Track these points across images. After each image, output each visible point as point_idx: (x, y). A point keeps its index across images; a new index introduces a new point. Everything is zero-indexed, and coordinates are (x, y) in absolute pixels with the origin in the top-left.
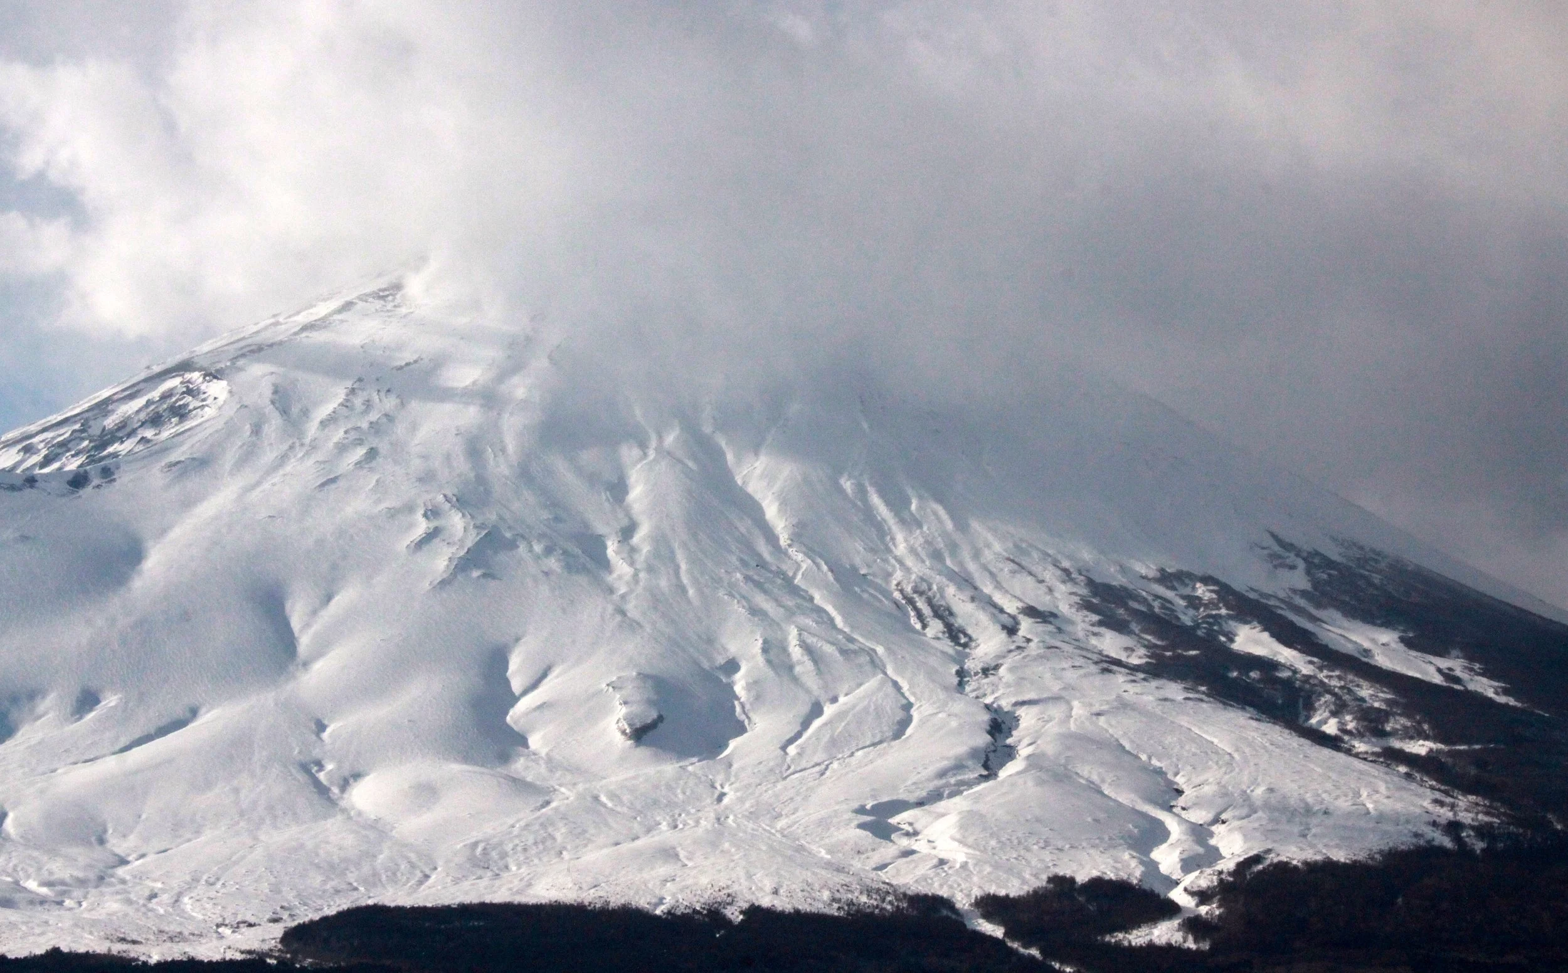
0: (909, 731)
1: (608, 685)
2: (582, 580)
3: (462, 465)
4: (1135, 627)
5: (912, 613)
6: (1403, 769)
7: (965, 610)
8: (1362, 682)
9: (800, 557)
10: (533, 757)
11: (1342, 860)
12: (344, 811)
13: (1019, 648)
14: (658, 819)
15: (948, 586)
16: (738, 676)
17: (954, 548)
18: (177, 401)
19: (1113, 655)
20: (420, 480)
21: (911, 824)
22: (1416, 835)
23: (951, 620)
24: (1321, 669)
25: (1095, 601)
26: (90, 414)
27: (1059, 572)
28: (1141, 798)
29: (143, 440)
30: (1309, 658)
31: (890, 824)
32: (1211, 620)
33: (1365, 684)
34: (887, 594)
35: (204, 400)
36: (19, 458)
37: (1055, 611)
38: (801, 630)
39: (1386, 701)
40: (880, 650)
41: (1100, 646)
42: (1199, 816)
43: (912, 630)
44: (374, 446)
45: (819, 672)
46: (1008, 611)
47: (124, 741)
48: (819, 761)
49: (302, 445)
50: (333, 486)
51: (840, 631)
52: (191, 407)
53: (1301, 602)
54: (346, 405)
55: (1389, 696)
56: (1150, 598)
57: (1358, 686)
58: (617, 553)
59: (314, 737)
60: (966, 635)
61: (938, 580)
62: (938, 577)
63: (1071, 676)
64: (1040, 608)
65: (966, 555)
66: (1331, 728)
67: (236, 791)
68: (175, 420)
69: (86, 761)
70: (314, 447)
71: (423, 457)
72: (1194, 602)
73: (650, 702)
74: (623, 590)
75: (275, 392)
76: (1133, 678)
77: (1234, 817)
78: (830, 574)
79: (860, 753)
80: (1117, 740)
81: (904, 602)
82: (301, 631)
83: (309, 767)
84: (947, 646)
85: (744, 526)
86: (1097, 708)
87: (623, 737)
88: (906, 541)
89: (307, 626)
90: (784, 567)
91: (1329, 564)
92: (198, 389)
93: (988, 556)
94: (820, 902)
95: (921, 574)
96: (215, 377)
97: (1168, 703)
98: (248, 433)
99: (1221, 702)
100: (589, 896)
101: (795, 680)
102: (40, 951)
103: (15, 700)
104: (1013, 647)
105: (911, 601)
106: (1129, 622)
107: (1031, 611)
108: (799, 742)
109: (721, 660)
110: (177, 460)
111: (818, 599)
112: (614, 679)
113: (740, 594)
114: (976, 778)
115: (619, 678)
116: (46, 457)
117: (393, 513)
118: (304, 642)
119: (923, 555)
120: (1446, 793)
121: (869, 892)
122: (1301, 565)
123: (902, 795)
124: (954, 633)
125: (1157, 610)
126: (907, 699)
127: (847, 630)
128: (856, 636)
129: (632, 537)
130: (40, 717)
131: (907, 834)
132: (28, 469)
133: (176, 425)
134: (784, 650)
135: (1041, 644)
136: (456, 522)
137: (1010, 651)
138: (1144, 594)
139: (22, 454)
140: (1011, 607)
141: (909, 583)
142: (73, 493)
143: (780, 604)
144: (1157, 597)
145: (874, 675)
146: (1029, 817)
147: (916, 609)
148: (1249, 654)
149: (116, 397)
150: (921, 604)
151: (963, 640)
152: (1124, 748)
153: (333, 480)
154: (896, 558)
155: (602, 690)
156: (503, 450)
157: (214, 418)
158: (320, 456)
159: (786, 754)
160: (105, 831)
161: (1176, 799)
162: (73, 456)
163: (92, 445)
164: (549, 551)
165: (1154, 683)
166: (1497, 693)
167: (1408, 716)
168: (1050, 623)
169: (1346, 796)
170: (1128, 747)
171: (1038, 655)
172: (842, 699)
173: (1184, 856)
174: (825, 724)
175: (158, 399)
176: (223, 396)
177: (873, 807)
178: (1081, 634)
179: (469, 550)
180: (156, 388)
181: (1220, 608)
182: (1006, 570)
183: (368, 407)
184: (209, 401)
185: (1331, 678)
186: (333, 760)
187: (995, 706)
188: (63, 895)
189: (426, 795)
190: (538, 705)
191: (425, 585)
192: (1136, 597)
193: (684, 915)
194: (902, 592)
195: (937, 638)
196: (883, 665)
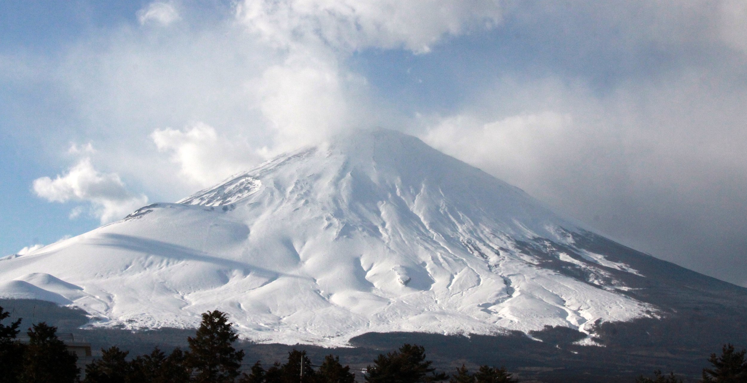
0: (481, 283)
1: (392, 269)
2: (375, 239)
3: (332, 205)
4: (531, 253)
5: (468, 249)
6: (623, 295)
7: (484, 249)
9: (433, 232)
10: (376, 290)
11: (624, 322)
12: (332, 304)
13: (502, 259)
15: (477, 242)
16: (427, 267)
17: (475, 231)
18: (245, 186)
19: (528, 261)
20: (322, 209)
21: (495, 310)
22: (639, 314)
23: (480, 251)
24: (587, 266)
25: (518, 246)
26: (219, 189)
27: (507, 237)
28: (556, 303)
29: (238, 197)
30: (583, 263)
31: (489, 310)
33: (602, 270)
34: (460, 243)
35: (254, 186)
37: (508, 249)
38: (441, 254)
39: (609, 275)
40: (464, 259)
41: (525, 259)
42: (575, 308)
43: (469, 253)
44: (306, 199)
45: (450, 266)
46: (495, 248)
47: (261, 284)
48: (459, 291)
50: (297, 211)
51: (452, 254)
52: (250, 188)
53: (574, 247)
54: (296, 187)
55: (609, 274)
56: (533, 245)
57: (600, 271)
58: (382, 231)
59: (314, 283)
60: (486, 255)
61: (473, 240)
63: (521, 267)
64: (504, 248)
65: (479, 232)
66: (596, 282)
67: (300, 298)
68: (246, 191)
69: (252, 289)
70: (289, 200)
71: (321, 203)
72: (545, 247)
73: (406, 274)
74: (387, 242)
75: (275, 183)
77: (585, 309)
78: (443, 237)
79: (470, 289)
80: (542, 286)
81: (465, 245)
82: (299, 253)
83: (317, 292)
84: (481, 258)
85: (416, 223)
86: (532, 277)
87: (401, 284)
88: (461, 228)
89: (300, 251)
90: (430, 236)
91: (578, 236)
92: (252, 182)
93: (485, 232)
94: (487, 332)
95: (468, 238)
96: (256, 179)
97: (550, 276)
98: (270, 195)
99: (566, 276)
101: (443, 268)
104: (501, 259)
105: (467, 245)
106: (529, 252)
107: (502, 249)
108: (451, 286)
109: (421, 262)
110: (251, 203)
111: (442, 244)
112: (394, 267)
113: (421, 243)
114: (507, 297)
115: (395, 267)
116: (208, 201)
117: (317, 219)
118: (301, 255)
119: (467, 232)
120: (641, 303)
121: (499, 329)
122: (571, 236)
123: (489, 302)
125: (535, 249)
126: (477, 273)
127: (453, 253)
128: (456, 255)
129: (385, 226)
130: (234, 276)
131: (495, 313)
132: (203, 205)
133: (248, 193)
134: (438, 259)
135: (508, 258)
136: (336, 221)
137: (500, 260)
138: (531, 244)
139: (200, 200)
140: (496, 248)
141: (465, 240)
142: (224, 212)
143: (432, 246)
144: (535, 245)
145: (465, 267)
146: (529, 308)
147: (469, 247)
148: (565, 261)
149: (226, 184)
150: (470, 246)
151: (485, 257)
153: (297, 209)
154: (459, 233)
155: (391, 270)
156: (343, 201)
157: (259, 191)
158: (292, 202)
159: (449, 289)
160: (270, 310)
161: (565, 303)
162: (216, 201)
163: (221, 198)
164: (364, 230)
165: (544, 270)
166: (637, 273)
167: (618, 280)
168: (508, 252)
169: (613, 303)
170: (545, 288)
171: (509, 262)
172: (458, 274)
173: (578, 319)
174: (457, 281)
175: (239, 185)
176: (260, 184)
177: (482, 305)
178: (517, 255)
179: (341, 230)
180: (238, 182)
181: (553, 248)
182: (491, 236)
183: (302, 188)
184: (256, 186)
185: (591, 268)
186: (322, 290)
187: (502, 276)
188: (272, 327)
189: (354, 300)
190: (373, 274)
191: (331, 239)
192: (529, 245)
193: (453, 336)
194: (464, 242)
195: (478, 256)
196: (467, 264)
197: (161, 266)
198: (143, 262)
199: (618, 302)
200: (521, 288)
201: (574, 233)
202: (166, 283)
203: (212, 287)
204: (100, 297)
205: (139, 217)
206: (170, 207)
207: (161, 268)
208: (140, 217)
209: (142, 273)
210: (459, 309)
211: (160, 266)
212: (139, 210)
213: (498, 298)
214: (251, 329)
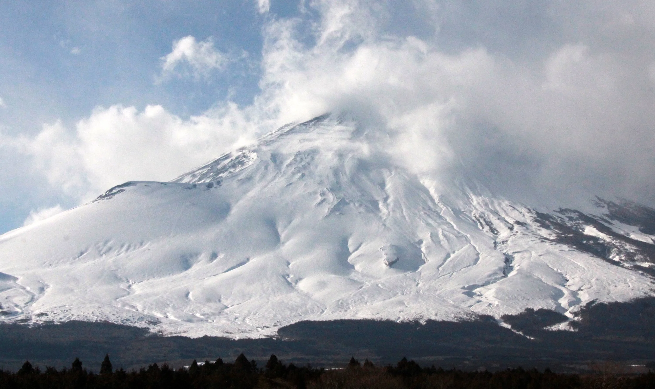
0: (479, 262)
1: (380, 249)
2: (372, 215)
3: (332, 178)
4: (552, 227)
5: (479, 224)
6: (640, 272)
7: (496, 223)
8: (626, 244)
9: (442, 206)
10: (356, 272)
11: (621, 302)
12: (296, 290)
13: (514, 234)
14: (398, 291)
15: (490, 215)
16: (423, 245)
17: (492, 202)
18: (240, 159)
19: (545, 236)
20: (319, 183)
21: (480, 292)
22: (645, 293)
23: (492, 226)
24: (613, 240)
25: (538, 219)
26: (213, 164)
27: (527, 210)
28: (554, 282)
29: (230, 172)
30: (609, 236)
31: (473, 292)
32: (577, 224)
34: (471, 218)
35: (249, 159)
36: (191, 179)
37: (526, 222)
38: (443, 230)
40: (469, 236)
41: (540, 234)
42: (574, 288)
43: (478, 229)
44: (304, 173)
45: (449, 243)
46: (510, 223)
47: (226, 268)
48: (450, 272)
49: (281, 173)
50: (290, 186)
51: (455, 230)
53: (606, 218)
54: (295, 160)
55: (636, 248)
56: (556, 218)
57: (625, 245)
58: (383, 206)
59: (286, 267)
60: (497, 231)
61: (487, 213)
62: (487, 212)
63: (531, 243)
64: (521, 221)
65: (496, 205)
66: (617, 259)
67: (262, 284)
68: (240, 165)
69: (214, 276)
70: (284, 173)
71: (320, 176)
73: (395, 254)
74: (385, 218)
75: (272, 156)
76: (552, 244)
77: (585, 289)
78: (452, 211)
79: (463, 270)
80: (547, 264)
81: (476, 220)
82: (281, 233)
83: (285, 276)
84: (491, 234)
85: (424, 196)
86: (540, 254)
87: (386, 265)
88: (476, 200)
89: (283, 231)
90: (437, 210)
91: (614, 205)
92: (247, 155)
93: (503, 204)
94: (451, 318)
95: (482, 211)
96: (253, 152)
97: (563, 252)
98: (263, 169)
99: (581, 251)
100: (376, 317)
101: (441, 246)
102: (201, 336)
103: (191, 256)
104: (512, 234)
105: (478, 220)
106: (550, 225)
107: (518, 223)
108: (443, 266)
109: (417, 240)
110: (241, 178)
111: (448, 220)
112: (382, 247)
113: (423, 218)
114: (501, 277)
115: (384, 246)
116: (199, 178)
117: (310, 194)
118: (283, 237)
119: (482, 205)
121: (466, 314)
122: (606, 206)
123: (477, 283)
124: (493, 230)
125: (559, 221)
126: (478, 251)
127: (458, 230)
128: (460, 231)
129: (387, 200)
130: (199, 261)
131: (479, 295)
132: (193, 182)
133: (241, 167)
134: (437, 236)
135: (521, 233)
136: (331, 197)
137: (511, 236)
138: (555, 216)
139: (192, 177)
140: (511, 221)
141: (478, 214)
142: (209, 189)
143: (435, 221)
144: (559, 217)
145: (467, 244)
146: (519, 289)
147: (480, 222)
148: (589, 235)
149: (221, 159)
150: (482, 221)
151: (496, 232)
152: (548, 266)
153: (291, 184)
154: (473, 206)
155: (379, 250)
156: (345, 173)
157: (252, 165)
158: (286, 176)
159: (439, 270)
160: (221, 298)
161: (566, 283)
162: (208, 178)
163: (214, 174)
164: (361, 205)
165: (558, 245)
167: (642, 255)
168: (524, 226)
169: (622, 281)
170: (550, 266)
171: (520, 237)
172: (456, 252)
173: (569, 301)
174: (451, 260)
175: (234, 159)
176: (255, 158)
177: (468, 287)
178: (534, 230)
179: (335, 205)
181: (579, 221)
182: (509, 209)
183: (302, 160)
184: (251, 159)
185: (616, 242)
186: (293, 274)
187: (506, 253)
188: (208, 318)
189: (322, 285)
190: (358, 255)
191: (321, 217)
192: (552, 218)
193: (407, 323)
194: (475, 217)
195: (487, 232)
196: (470, 241)
197: (120, 252)
198: (100, 249)
199: (628, 280)
200: (520, 267)
201: (611, 202)
202: (119, 270)
203: (170, 274)
204: (31, 289)
205: (108, 198)
206: (145, 186)
207: (119, 254)
208: (110, 198)
209: (96, 260)
210: (438, 292)
211: (118, 252)
212: (112, 189)
213: (490, 278)
214: (180, 320)
